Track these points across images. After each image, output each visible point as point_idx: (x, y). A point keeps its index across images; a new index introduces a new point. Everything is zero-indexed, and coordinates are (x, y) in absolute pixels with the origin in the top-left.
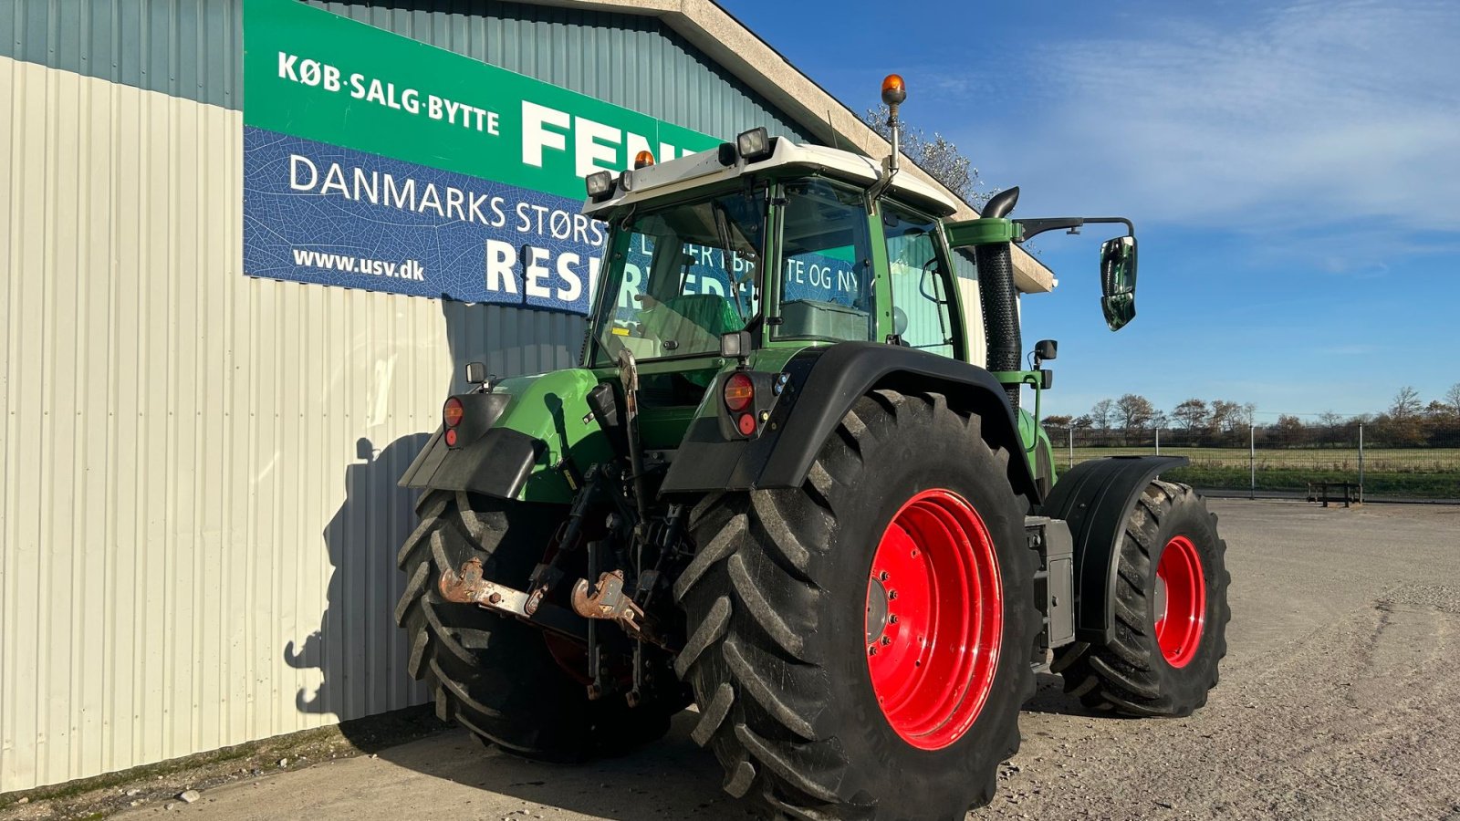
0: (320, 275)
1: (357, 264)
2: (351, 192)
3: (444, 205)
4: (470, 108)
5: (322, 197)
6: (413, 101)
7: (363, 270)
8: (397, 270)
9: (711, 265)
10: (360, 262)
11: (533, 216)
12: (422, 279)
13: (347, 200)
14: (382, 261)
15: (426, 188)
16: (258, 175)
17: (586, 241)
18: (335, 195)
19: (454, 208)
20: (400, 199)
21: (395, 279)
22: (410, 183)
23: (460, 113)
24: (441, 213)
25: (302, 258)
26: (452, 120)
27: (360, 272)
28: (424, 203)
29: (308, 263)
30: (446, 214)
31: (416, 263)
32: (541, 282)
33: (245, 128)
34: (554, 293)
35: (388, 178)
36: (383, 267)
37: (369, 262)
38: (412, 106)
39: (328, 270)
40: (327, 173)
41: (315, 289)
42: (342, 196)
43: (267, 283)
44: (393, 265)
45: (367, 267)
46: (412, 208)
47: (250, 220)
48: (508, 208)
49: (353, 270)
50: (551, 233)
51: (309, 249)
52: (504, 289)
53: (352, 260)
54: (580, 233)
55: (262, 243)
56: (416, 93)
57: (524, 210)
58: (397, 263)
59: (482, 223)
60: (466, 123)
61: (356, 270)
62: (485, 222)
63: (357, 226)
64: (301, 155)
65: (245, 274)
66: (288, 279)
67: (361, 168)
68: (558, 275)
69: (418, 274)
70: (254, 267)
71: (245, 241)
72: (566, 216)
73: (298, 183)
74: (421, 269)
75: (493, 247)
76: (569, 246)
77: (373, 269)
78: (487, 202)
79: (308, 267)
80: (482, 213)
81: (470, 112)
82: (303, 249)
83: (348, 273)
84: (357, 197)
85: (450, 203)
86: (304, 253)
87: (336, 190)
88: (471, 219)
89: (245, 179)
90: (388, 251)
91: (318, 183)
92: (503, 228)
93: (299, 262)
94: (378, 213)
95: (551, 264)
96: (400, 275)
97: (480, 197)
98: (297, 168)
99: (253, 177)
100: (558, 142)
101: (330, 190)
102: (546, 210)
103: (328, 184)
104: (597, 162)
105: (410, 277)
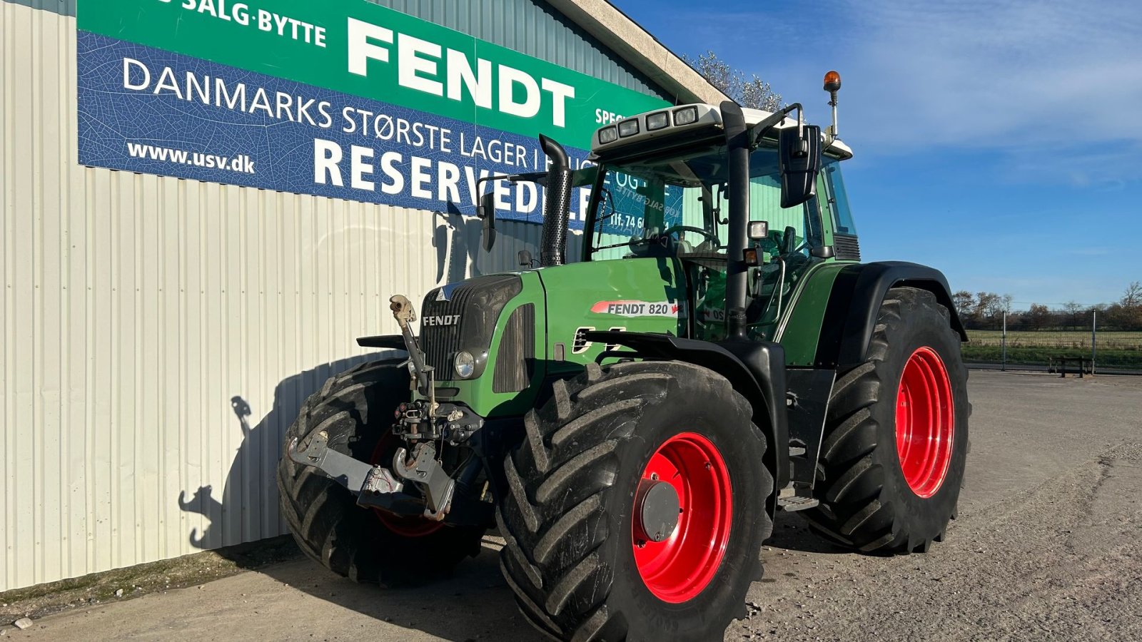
0: (154, 166)
1: (190, 157)
2: (184, 93)
3: (274, 108)
4: (299, 23)
5: (155, 97)
6: (243, 14)
7: (196, 163)
8: (229, 163)
9: (525, 166)
10: (192, 156)
11: (358, 119)
12: (252, 171)
13: (180, 100)
14: (214, 155)
15: (256, 92)
16: (92, 75)
17: (409, 142)
18: (167, 95)
19: (283, 110)
20: (231, 101)
21: (227, 171)
22: (241, 87)
23: (288, 27)
24: (271, 114)
25: (135, 150)
26: (281, 32)
27: (193, 164)
28: (255, 105)
29: (142, 155)
30: (275, 114)
31: (247, 158)
32: (365, 177)
33: (78, 32)
34: (378, 187)
35: (219, 82)
36: (215, 160)
37: (202, 156)
38: (242, 18)
39: (162, 162)
40: (160, 75)
41: (149, 179)
42: (176, 97)
43: (102, 173)
44: (225, 159)
45: (199, 160)
46: (243, 109)
47: (84, 115)
48: (335, 112)
49: (186, 162)
50: (375, 134)
51: (143, 143)
52: (331, 182)
53: (185, 154)
54: (402, 135)
55: (96, 136)
56: (246, 7)
57: (349, 113)
58: (228, 157)
59: (310, 123)
60: (295, 36)
61: (190, 162)
62: (313, 123)
63: (190, 124)
64: (131, 58)
65: (80, 163)
66: (123, 169)
67: (193, 72)
68: (382, 171)
69: (249, 167)
70: (87, 157)
71: (80, 134)
72: (389, 120)
73: (131, 83)
74: (252, 163)
75: (320, 145)
76: (392, 146)
77: (206, 162)
78: (315, 106)
79: (142, 159)
80: (310, 115)
81: (298, 25)
82: (137, 142)
83: (182, 165)
84: (189, 98)
85: (279, 105)
86: (138, 147)
87: (169, 91)
88: (300, 120)
89: (79, 78)
90: (220, 146)
91: (150, 84)
92: (330, 129)
93: (133, 154)
94: (209, 113)
95: (375, 161)
96: (231, 168)
97: (308, 101)
98: (130, 69)
99: (87, 76)
100: (382, 55)
101: (162, 90)
102: (371, 114)
103: (160, 85)
104: (419, 74)
105: (241, 170)
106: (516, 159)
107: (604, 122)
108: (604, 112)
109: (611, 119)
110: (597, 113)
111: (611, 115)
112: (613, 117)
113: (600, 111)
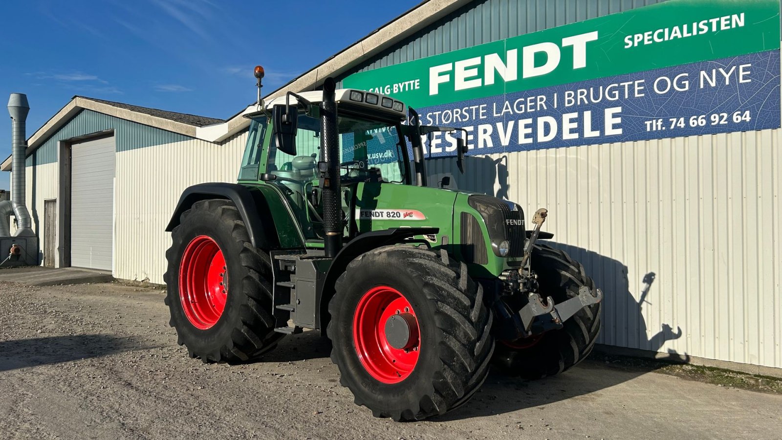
7: (373, 158)
8: (383, 155)
9: (545, 108)
10: (372, 155)
11: (433, 117)
17: (460, 120)
32: (437, 146)
34: (444, 149)
36: (378, 155)
37: (375, 155)
49: (370, 159)
50: (442, 122)
54: (457, 117)
57: (430, 116)
58: (383, 153)
68: (446, 140)
69: (390, 155)
72: (450, 112)
74: (391, 152)
81: (408, 83)
84: (371, 133)
94: (377, 136)
95: (442, 137)
96: (384, 157)
100: (446, 79)
102: (440, 112)
104: (466, 79)
105: (387, 157)
106: (537, 106)
107: (636, 44)
108: (636, 36)
109: (646, 38)
110: (626, 40)
111: (646, 34)
112: (649, 35)
113: (630, 37)
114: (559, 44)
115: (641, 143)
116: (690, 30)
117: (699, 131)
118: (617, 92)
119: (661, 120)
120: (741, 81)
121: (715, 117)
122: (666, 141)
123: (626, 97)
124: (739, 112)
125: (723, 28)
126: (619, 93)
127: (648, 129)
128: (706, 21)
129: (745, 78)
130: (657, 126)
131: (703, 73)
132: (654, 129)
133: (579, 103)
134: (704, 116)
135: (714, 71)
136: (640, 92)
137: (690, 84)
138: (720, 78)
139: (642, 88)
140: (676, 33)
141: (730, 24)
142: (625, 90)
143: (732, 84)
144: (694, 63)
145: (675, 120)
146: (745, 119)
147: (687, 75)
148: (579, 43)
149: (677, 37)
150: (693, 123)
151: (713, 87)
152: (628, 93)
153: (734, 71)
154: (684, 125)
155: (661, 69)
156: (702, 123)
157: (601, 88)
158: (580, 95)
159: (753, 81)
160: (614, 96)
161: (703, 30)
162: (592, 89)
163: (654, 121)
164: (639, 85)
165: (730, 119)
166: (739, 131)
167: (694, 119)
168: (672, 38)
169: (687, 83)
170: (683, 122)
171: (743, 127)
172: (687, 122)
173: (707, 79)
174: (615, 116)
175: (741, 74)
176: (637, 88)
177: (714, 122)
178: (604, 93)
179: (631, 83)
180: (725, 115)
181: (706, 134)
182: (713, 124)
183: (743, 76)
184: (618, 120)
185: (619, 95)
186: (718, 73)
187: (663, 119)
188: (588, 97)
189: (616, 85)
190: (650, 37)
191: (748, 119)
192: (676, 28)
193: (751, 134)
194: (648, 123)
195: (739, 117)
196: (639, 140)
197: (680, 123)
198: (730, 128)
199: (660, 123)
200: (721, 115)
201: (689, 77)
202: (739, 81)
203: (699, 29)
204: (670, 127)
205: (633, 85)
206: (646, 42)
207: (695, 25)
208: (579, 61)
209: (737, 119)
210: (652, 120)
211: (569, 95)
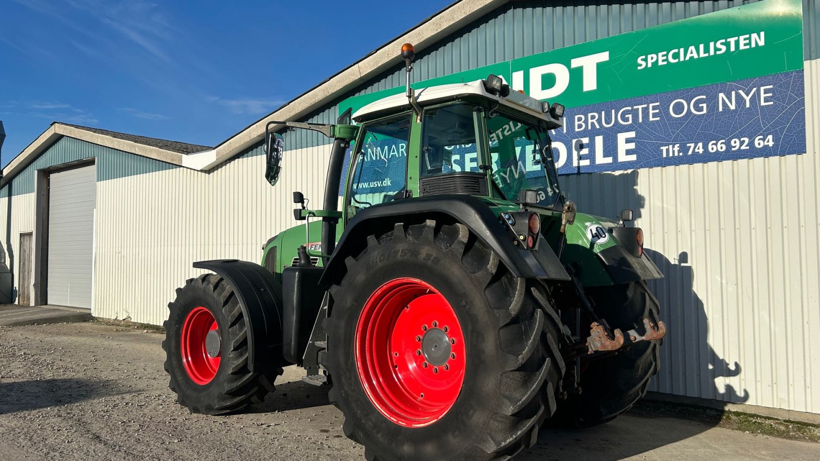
1: (369, 185)
3: (398, 151)
7: (371, 186)
8: (382, 184)
13: (366, 162)
15: (392, 147)
17: (463, 147)
20: (382, 155)
21: (381, 187)
22: (386, 147)
24: (397, 156)
28: (391, 154)
30: (399, 156)
31: (388, 179)
35: (378, 148)
36: (377, 183)
37: (373, 183)
46: (387, 157)
58: (381, 181)
63: (369, 170)
67: (370, 148)
69: (389, 183)
77: (374, 185)
83: (367, 188)
84: (368, 159)
90: (378, 177)
94: (375, 163)
103: (360, 157)
105: (386, 185)
107: (650, 65)
108: (649, 57)
109: (661, 58)
110: (639, 61)
111: (660, 54)
112: (663, 56)
113: (644, 57)
114: (568, 65)
115: (657, 170)
116: (707, 50)
117: (718, 157)
118: (630, 116)
119: (678, 145)
120: (763, 104)
121: (735, 142)
122: (684, 168)
123: (640, 121)
124: (761, 137)
125: (742, 47)
126: (633, 117)
127: (665, 155)
128: (723, 41)
129: (766, 100)
130: (674, 152)
131: (721, 95)
132: (671, 155)
133: (590, 128)
134: (724, 141)
135: (733, 93)
136: (654, 115)
137: (707, 106)
138: (740, 100)
139: (657, 111)
140: (692, 53)
141: (750, 44)
142: (638, 113)
143: (753, 107)
144: (712, 85)
145: (692, 145)
146: (768, 144)
147: (704, 97)
148: (589, 64)
149: (693, 57)
150: (713, 149)
151: (733, 110)
152: (643, 117)
153: (755, 93)
154: (703, 150)
155: (677, 91)
156: (722, 148)
157: (613, 111)
158: (591, 119)
159: (775, 103)
160: (627, 120)
161: (720, 50)
162: (603, 113)
163: (671, 146)
164: (654, 108)
165: (751, 144)
166: (762, 156)
167: (713, 144)
168: (687, 58)
169: (704, 105)
170: (701, 147)
171: (766, 153)
172: (705, 147)
173: (726, 101)
174: (628, 141)
175: (763, 96)
176: (651, 112)
177: (735, 147)
178: (616, 116)
179: (645, 106)
180: (747, 140)
181: (726, 160)
182: (733, 149)
183: (765, 98)
184: (632, 146)
185: (632, 119)
186: (738, 95)
187: (680, 144)
188: (599, 121)
189: (630, 108)
190: (665, 58)
191: (771, 144)
192: (692, 48)
193: (774, 159)
194: (664, 148)
195: (761, 142)
196: (655, 167)
197: (698, 149)
198: (752, 153)
199: (676, 148)
200: (742, 139)
201: (707, 99)
202: (760, 103)
203: (716, 49)
204: (688, 152)
205: (647, 108)
206: (660, 63)
207: (712, 44)
208: (590, 83)
209: (759, 144)
210: (668, 145)
211: (580, 119)
